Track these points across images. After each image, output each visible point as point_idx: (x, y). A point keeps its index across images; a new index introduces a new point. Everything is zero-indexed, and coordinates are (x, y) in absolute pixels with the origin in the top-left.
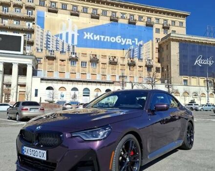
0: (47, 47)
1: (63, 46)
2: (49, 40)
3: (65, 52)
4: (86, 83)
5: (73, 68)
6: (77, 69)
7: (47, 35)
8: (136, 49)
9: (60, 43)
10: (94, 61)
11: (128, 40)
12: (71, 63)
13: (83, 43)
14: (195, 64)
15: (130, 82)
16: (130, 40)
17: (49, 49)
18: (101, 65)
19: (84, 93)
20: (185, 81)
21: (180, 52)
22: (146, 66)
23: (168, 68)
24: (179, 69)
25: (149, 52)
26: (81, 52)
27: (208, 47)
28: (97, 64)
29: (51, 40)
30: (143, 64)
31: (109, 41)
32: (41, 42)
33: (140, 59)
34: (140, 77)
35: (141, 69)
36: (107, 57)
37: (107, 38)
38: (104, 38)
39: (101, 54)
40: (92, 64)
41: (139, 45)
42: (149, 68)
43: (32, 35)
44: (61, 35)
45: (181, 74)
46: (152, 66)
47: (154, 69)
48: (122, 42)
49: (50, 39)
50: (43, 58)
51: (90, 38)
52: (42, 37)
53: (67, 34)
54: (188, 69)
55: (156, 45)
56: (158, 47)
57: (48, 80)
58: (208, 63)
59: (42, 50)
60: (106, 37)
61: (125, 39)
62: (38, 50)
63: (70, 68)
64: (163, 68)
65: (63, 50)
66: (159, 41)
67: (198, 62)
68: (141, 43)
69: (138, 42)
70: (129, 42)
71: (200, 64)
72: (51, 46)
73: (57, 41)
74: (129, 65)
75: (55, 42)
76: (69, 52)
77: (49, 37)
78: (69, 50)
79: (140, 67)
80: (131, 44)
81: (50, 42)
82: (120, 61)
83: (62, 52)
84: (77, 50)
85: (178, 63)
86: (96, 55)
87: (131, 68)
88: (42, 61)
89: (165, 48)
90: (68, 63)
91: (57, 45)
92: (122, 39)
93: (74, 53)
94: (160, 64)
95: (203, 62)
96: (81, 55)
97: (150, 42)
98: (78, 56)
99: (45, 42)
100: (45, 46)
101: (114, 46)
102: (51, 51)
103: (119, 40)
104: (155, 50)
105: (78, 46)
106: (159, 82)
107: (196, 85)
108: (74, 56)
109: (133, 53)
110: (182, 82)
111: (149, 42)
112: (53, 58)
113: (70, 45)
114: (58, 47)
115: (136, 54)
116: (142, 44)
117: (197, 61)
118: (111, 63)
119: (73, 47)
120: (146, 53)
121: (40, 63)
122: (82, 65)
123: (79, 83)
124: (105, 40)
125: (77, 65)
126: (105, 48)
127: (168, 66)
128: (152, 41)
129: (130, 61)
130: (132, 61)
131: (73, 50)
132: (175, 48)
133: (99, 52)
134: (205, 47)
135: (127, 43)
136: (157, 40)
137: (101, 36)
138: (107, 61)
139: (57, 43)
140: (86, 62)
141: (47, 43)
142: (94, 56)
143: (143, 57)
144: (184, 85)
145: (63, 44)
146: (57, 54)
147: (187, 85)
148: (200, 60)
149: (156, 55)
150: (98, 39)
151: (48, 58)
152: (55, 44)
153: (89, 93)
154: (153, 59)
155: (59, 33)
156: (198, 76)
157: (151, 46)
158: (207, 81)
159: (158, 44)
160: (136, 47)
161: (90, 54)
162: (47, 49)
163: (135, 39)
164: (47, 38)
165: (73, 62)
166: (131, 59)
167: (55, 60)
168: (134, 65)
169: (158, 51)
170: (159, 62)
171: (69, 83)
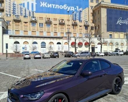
0: (14, 13)
1: (26, 12)
2: (15, 8)
3: (27, 17)
4: (43, 38)
5: (34, 28)
6: (36, 29)
7: (14, 4)
8: (78, 14)
9: (23, 10)
10: (49, 23)
11: (72, 7)
12: (32, 24)
13: (40, 10)
14: (117, 23)
15: (74, 37)
16: (73, 8)
17: (15, 14)
18: (53, 25)
19: (41, 45)
20: (111, 35)
21: (107, 16)
22: (85, 26)
24: (106, 27)
25: (86, 16)
26: (38, 16)
27: (126, 12)
28: (51, 25)
29: (16, 8)
30: (82, 24)
31: (58, 8)
32: (9, 10)
33: (80, 21)
34: (80, 34)
35: (81, 28)
36: (58, 20)
37: (57, 6)
38: (55, 6)
39: (53, 18)
40: (47, 25)
41: (79, 11)
42: (86, 27)
43: (2, 4)
44: (24, 4)
45: (108, 31)
46: (88, 26)
47: (89, 28)
48: (67, 9)
49: (15, 7)
50: (12, 21)
51: (45, 6)
52: (9, 6)
53: (28, 3)
54: (112, 27)
55: (91, 11)
57: (15, 36)
58: (126, 22)
59: (10, 15)
60: (56, 5)
61: (70, 7)
62: (7, 15)
63: (31, 28)
64: (95, 27)
65: (26, 15)
66: (93, 8)
67: (119, 22)
68: (81, 9)
69: (79, 8)
70: (72, 9)
71: (121, 23)
72: (16, 12)
73: (21, 8)
74: (73, 25)
75: (19, 9)
76: (30, 17)
77: (15, 5)
78: (30, 15)
79: (80, 26)
80: (74, 10)
81: (16, 9)
82: (67, 23)
83: (25, 16)
84: (36, 15)
85: (106, 23)
86: (49, 19)
87: (74, 28)
88: (11, 23)
89: (97, 13)
90: (29, 24)
91: (21, 12)
92: (68, 7)
93: (34, 17)
94: (94, 24)
95: (122, 22)
96: (39, 18)
97: (87, 9)
98: (36, 19)
99: (12, 9)
101: (62, 12)
102: (17, 16)
103: (65, 8)
104: (90, 15)
105: (37, 12)
106: (93, 37)
107: (117, 38)
108: (34, 19)
109: (76, 17)
110: (108, 36)
111: (86, 9)
112: (19, 21)
113: (31, 11)
114: (22, 13)
115: (77, 17)
116: (81, 10)
117: (118, 22)
118: (60, 24)
119: (33, 12)
120: (84, 16)
121: (9, 25)
122: (40, 26)
123: (38, 38)
124: (56, 8)
125: (36, 26)
126: (56, 13)
127: (99, 25)
128: (88, 8)
129: (73, 23)
131: (33, 15)
132: (104, 13)
133: (51, 16)
134: (124, 12)
136: (92, 7)
137: (52, 5)
138: (57, 22)
139: (21, 10)
140: (43, 24)
141: (14, 10)
142: (48, 19)
143: (82, 19)
144: (110, 38)
145: (25, 10)
146: (22, 18)
148: (120, 21)
149: (91, 18)
150: (51, 7)
151: (15, 21)
152: (19, 11)
153: (45, 45)
154: (89, 21)
155: (22, 2)
156: (119, 32)
157: (87, 12)
159: (92, 10)
160: (78, 13)
161: (45, 18)
162: (14, 14)
163: (77, 7)
164: (14, 6)
165: (34, 23)
166: (74, 21)
167: (20, 23)
168: (76, 25)
169: (92, 15)
170: (93, 23)
171: (30, 38)
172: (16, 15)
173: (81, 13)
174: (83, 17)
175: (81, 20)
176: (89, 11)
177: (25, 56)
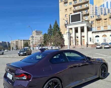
2: (97, 10)
3: (107, 14)
7: (96, 7)
9: (103, 10)
29: (98, 10)
44: (104, 5)
50: (94, 21)
52: (93, 10)
53: (107, 3)
59: (93, 16)
62: (91, 17)
65: (105, 13)
72: (98, 13)
73: (101, 9)
76: (109, 14)
78: (109, 12)
81: (97, 11)
90: (108, 20)
91: (101, 12)
99: (94, 12)
100: (95, 14)
102: (99, 15)
113: (110, 9)
114: (102, 12)
121: (93, 24)
145: (105, 10)
146: (103, 17)
151: (97, 20)
155: (102, 4)
162: (96, 15)
164: (96, 9)
167: (101, 20)
172: (97, 16)
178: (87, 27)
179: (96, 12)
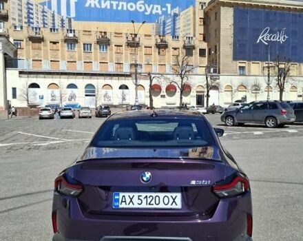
0: (29, 23)
1: (54, 20)
2: (31, 11)
3: (57, 30)
4: (89, 77)
5: (72, 54)
6: (76, 55)
7: (28, 3)
8: (169, 21)
9: (49, 15)
10: (104, 42)
11: (155, 6)
12: (68, 46)
13: (84, 13)
14: (258, 41)
16: (159, 7)
17: (31, 25)
18: (114, 48)
19: (86, 92)
20: (242, 68)
21: (235, 24)
22: (185, 47)
23: (217, 49)
24: (232, 51)
25: (189, 25)
26: (81, 28)
27: (279, 13)
28: (108, 47)
29: (34, 11)
30: (180, 44)
31: (125, 9)
32: (20, 16)
33: (175, 37)
34: (175, 65)
35: (176, 52)
36: (124, 36)
37: (123, 5)
38: (118, 5)
39: (113, 31)
40: (100, 48)
41: (172, 15)
42: (189, 50)
43: (5, 4)
44: (50, 2)
45: (235, 58)
46: (194, 47)
47: (196, 52)
48: (146, 10)
49: (32, 9)
50: (25, 40)
51: (95, 5)
52: (19, 7)
54: (246, 50)
55: (200, 14)
56: (203, 17)
58: (279, 38)
59: (22, 27)
60: (121, 3)
61: (151, 6)
62: (15, 27)
63: (66, 54)
64: (210, 50)
65: (54, 26)
66: (204, 7)
67: (263, 38)
68: (176, 10)
69: (172, 8)
70: (157, 9)
71: (266, 41)
72: (34, 21)
73: (43, 12)
74: (158, 46)
75: (40, 14)
76: (63, 30)
77: (30, 6)
78: (63, 26)
79: (175, 49)
80: (160, 13)
81: (32, 14)
82: (144, 41)
83: (53, 29)
84: (76, 25)
85: (231, 40)
86: (105, 33)
87: (161, 52)
88: (23, 44)
89: (213, 18)
90: (62, 46)
91: (43, 19)
92: (146, 5)
93: (71, 31)
94: (206, 44)
95: (270, 38)
96: (82, 33)
97: (191, 9)
98: (77, 35)
99: (24, 14)
100: (26, 20)
101: (133, 17)
102: (36, 28)
103: (140, 8)
104: (198, 21)
105: (78, 18)
107: (257, 74)
108: (71, 35)
109: (164, 28)
110: (236, 70)
111: (188, 9)
112: (40, 40)
113: (64, 18)
114: (46, 22)
115: (168, 29)
116: (177, 12)
117: (260, 37)
118: (129, 45)
119: (70, 20)
120: (185, 26)
121: (20, 48)
122: (84, 49)
123: (78, 77)
124: (120, 8)
125: (76, 49)
127: (216, 46)
128: (194, 6)
129: (159, 41)
130: (162, 41)
131: (70, 26)
132: (227, 18)
133: (110, 27)
134: (275, 14)
135: (154, 12)
136: (202, 5)
137: (112, 2)
138: (123, 41)
139: (44, 16)
140: (91, 45)
141: (28, 16)
142: (103, 34)
143: (180, 33)
144: (240, 75)
145: (53, 17)
146: (46, 33)
147: (244, 75)
148: (265, 35)
149: (200, 29)
150: (109, 7)
151: (32, 39)
152: (40, 17)
153: (94, 92)
154: (194, 36)
156: (262, 60)
157: (192, 15)
158: (268, 67)
159: (202, 11)
160: (169, 18)
161: (97, 32)
162: (29, 25)
163: (167, 5)
164: (29, 8)
165: (71, 44)
166: (162, 38)
167: (42, 43)
168: (166, 46)
169: (202, 23)
170: (204, 40)
171: (62, 76)
172: (33, 28)
173: (178, 18)
174: (182, 29)
175: (177, 34)
176: (194, 14)
177: (42, 114)
178: (5, 54)
179: (29, 17)
